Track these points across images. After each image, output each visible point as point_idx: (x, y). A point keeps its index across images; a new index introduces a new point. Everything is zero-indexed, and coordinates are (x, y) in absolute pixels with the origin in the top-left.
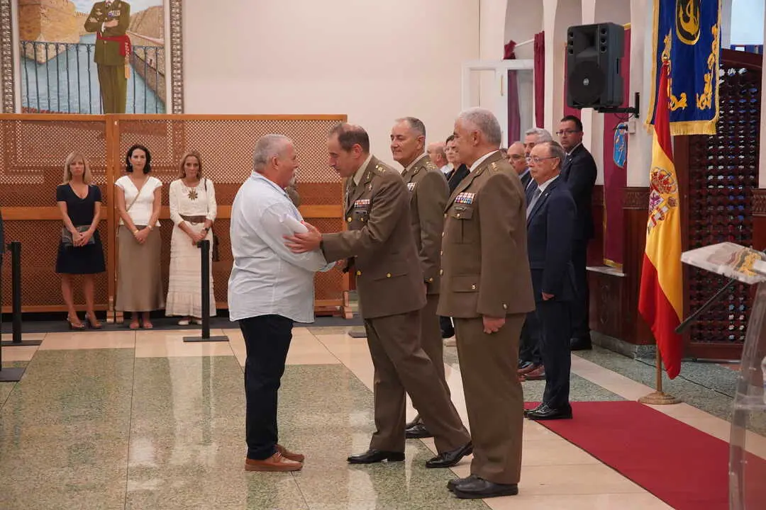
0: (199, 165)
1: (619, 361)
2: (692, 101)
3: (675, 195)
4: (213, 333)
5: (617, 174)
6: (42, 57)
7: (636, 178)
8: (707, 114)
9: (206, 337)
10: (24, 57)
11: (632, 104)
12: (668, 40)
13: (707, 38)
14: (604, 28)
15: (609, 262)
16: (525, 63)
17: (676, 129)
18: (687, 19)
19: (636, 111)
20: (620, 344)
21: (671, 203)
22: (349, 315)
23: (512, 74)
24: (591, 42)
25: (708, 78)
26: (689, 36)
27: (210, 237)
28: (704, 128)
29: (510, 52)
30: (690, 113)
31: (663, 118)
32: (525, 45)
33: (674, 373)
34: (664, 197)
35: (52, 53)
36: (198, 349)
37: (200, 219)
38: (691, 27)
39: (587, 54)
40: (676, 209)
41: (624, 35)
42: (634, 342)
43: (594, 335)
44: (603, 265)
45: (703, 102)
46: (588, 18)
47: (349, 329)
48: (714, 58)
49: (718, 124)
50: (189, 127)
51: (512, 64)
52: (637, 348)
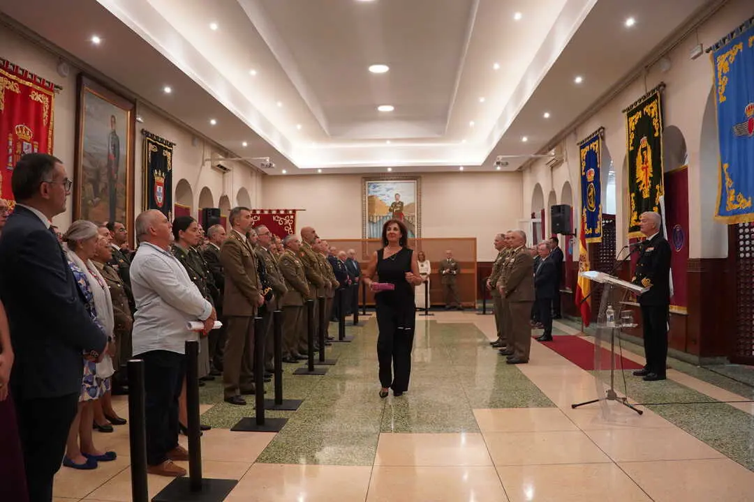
0: (424, 257)
1: (570, 322)
2: (593, 231)
3: (588, 263)
4: (429, 313)
5: (570, 257)
6: (375, 221)
7: (576, 258)
8: (598, 235)
9: (426, 314)
10: (369, 221)
11: (574, 232)
12: (585, 210)
13: (598, 209)
14: (564, 206)
15: (568, 288)
16: (539, 220)
17: (588, 241)
18: (591, 203)
19: (575, 235)
20: (570, 317)
21: (586, 265)
22: (477, 307)
23: (534, 224)
24: (559, 211)
25: (598, 223)
26: (591, 208)
27: (428, 280)
28: (597, 240)
29: (533, 216)
30: (593, 235)
31: (584, 237)
32: (538, 213)
33: (587, 325)
34: (584, 263)
35: (378, 219)
36: (423, 318)
37: (425, 274)
38: (592, 205)
39: (558, 215)
41: (570, 209)
42: (576, 316)
43: (562, 314)
44: (565, 289)
45: (597, 231)
46: (559, 203)
47: (477, 312)
48: (600, 216)
49: (602, 238)
50: (423, 243)
51: (534, 220)
52: (576, 318)
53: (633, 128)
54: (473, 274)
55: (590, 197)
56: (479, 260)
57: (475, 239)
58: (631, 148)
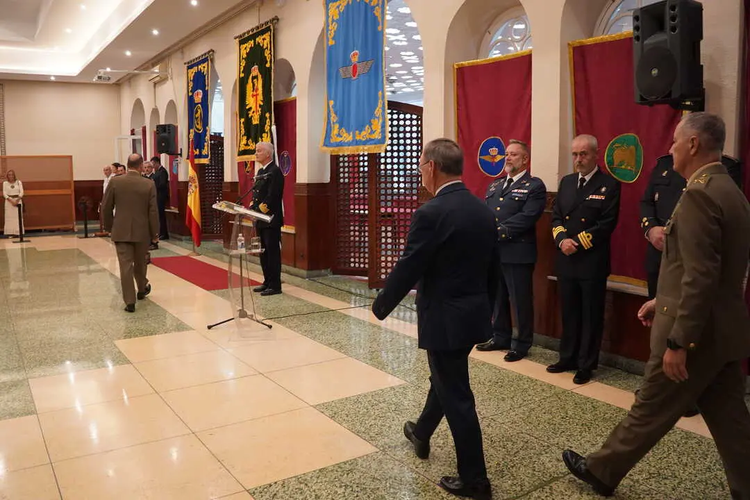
1: (178, 242)
2: (200, 152)
4: (24, 239)
5: (175, 176)
7: (181, 178)
8: (206, 156)
9: (22, 241)
11: (179, 152)
12: (191, 131)
13: (205, 131)
14: (169, 126)
15: (173, 208)
16: (139, 136)
17: (197, 161)
18: (198, 124)
19: (181, 155)
20: (179, 237)
21: (196, 187)
22: (76, 230)
23: (134, 141)
24: (165, 131)
25: (206, 144)
26: (198, 129)
27: (20, 202)
28: (205, 161)
29: (133, 133)
30: (200, 156)
31: (191, 157)
32: (139, 130)
33: (199, 245)
34: (193, 185)
36: (18, 246)
37: (17, 196)
38: (199, 127)
39: (163, 135)
40: (198, 189)
41: (175, 128)
42: (182, 235)
43: (169, 234)
45: (205, 152)
46: (162, 122)
47: (77, 235)
48: (207, 138)
49: (211, 159)
50: (8, 161)
51: (133, 137)
52: (184, 238)
53: (245, 56)
54: (71, 195)
55: (197, 118)
56: (76, 179)
57: (70, 157)
58: (242, 75)
